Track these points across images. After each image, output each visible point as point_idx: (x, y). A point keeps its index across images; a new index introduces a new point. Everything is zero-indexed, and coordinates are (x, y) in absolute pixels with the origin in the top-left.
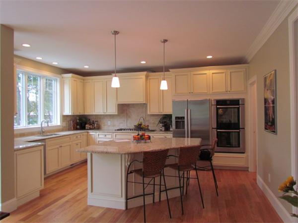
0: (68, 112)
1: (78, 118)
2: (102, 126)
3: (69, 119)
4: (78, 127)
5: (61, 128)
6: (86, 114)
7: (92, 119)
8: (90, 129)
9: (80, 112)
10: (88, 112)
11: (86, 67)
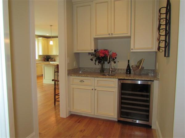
0: (41, 54)
1: (46, 56)
2: (56, 60)
3: (42, 57)
4: (46, 60)
5: (38, 60)
6: (49, 55)
7: (52, 57)
8: (51, 61)
9: (46, 54)
10: (50, 54)
11: (48, 35)
